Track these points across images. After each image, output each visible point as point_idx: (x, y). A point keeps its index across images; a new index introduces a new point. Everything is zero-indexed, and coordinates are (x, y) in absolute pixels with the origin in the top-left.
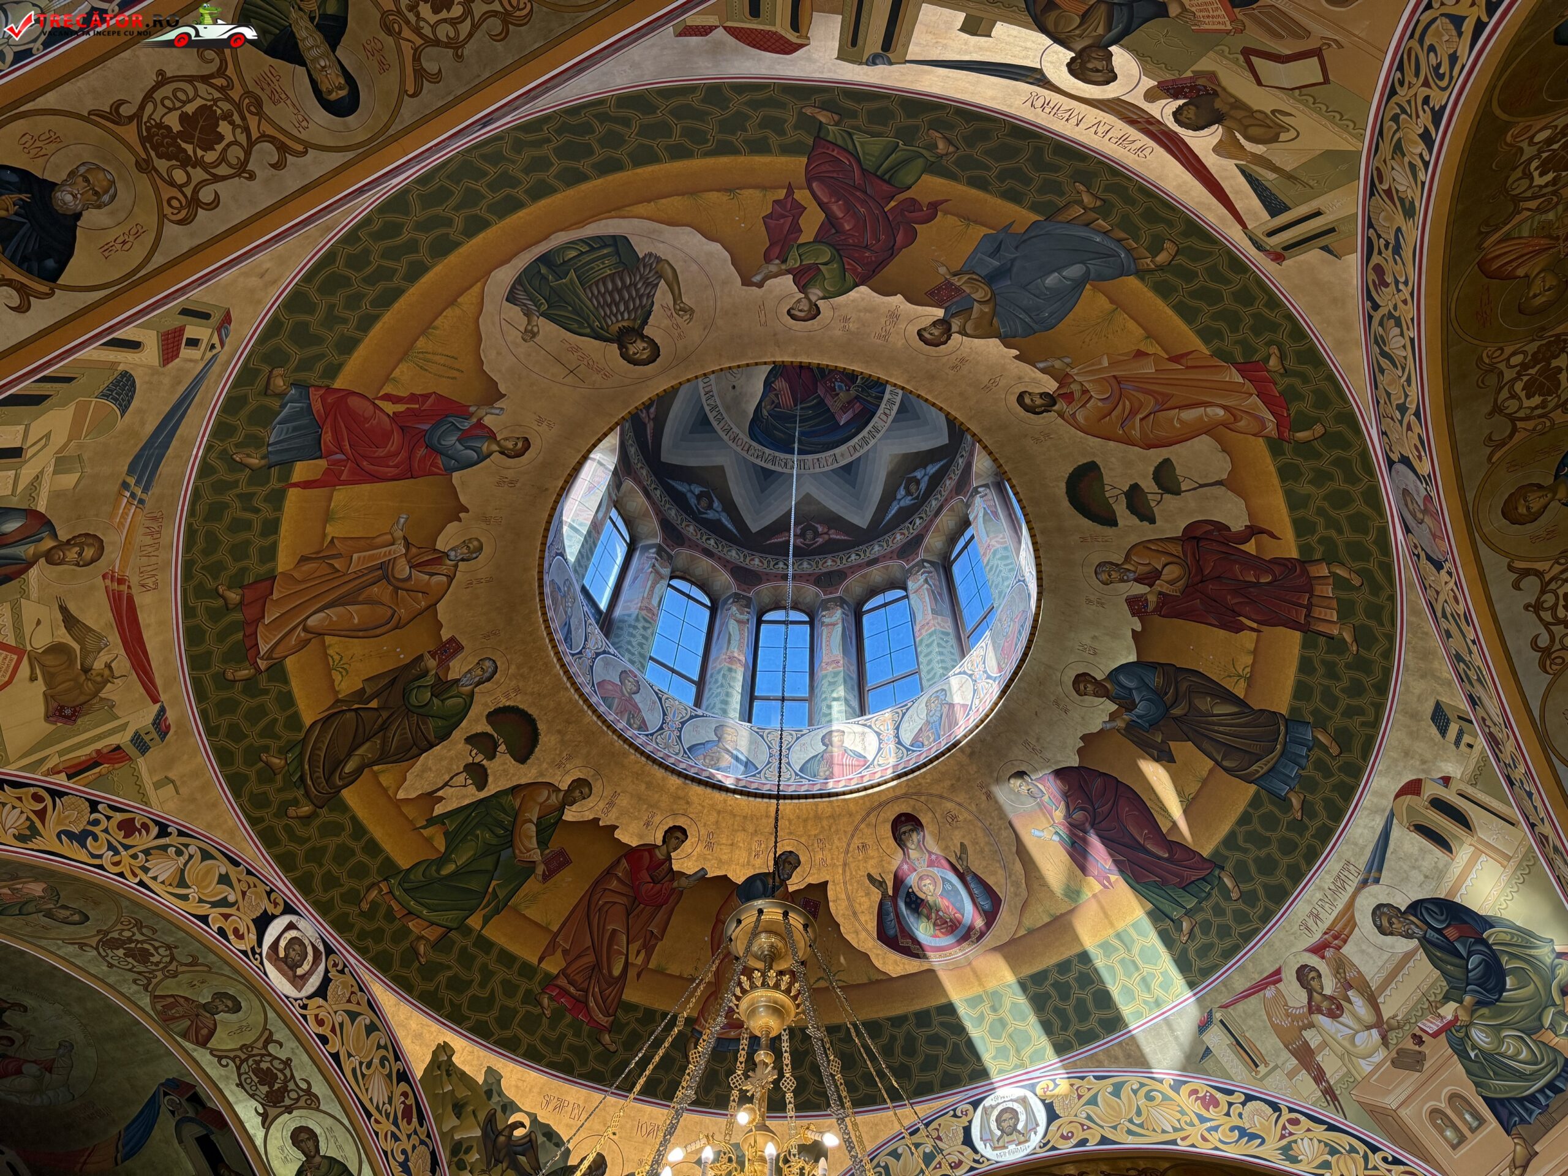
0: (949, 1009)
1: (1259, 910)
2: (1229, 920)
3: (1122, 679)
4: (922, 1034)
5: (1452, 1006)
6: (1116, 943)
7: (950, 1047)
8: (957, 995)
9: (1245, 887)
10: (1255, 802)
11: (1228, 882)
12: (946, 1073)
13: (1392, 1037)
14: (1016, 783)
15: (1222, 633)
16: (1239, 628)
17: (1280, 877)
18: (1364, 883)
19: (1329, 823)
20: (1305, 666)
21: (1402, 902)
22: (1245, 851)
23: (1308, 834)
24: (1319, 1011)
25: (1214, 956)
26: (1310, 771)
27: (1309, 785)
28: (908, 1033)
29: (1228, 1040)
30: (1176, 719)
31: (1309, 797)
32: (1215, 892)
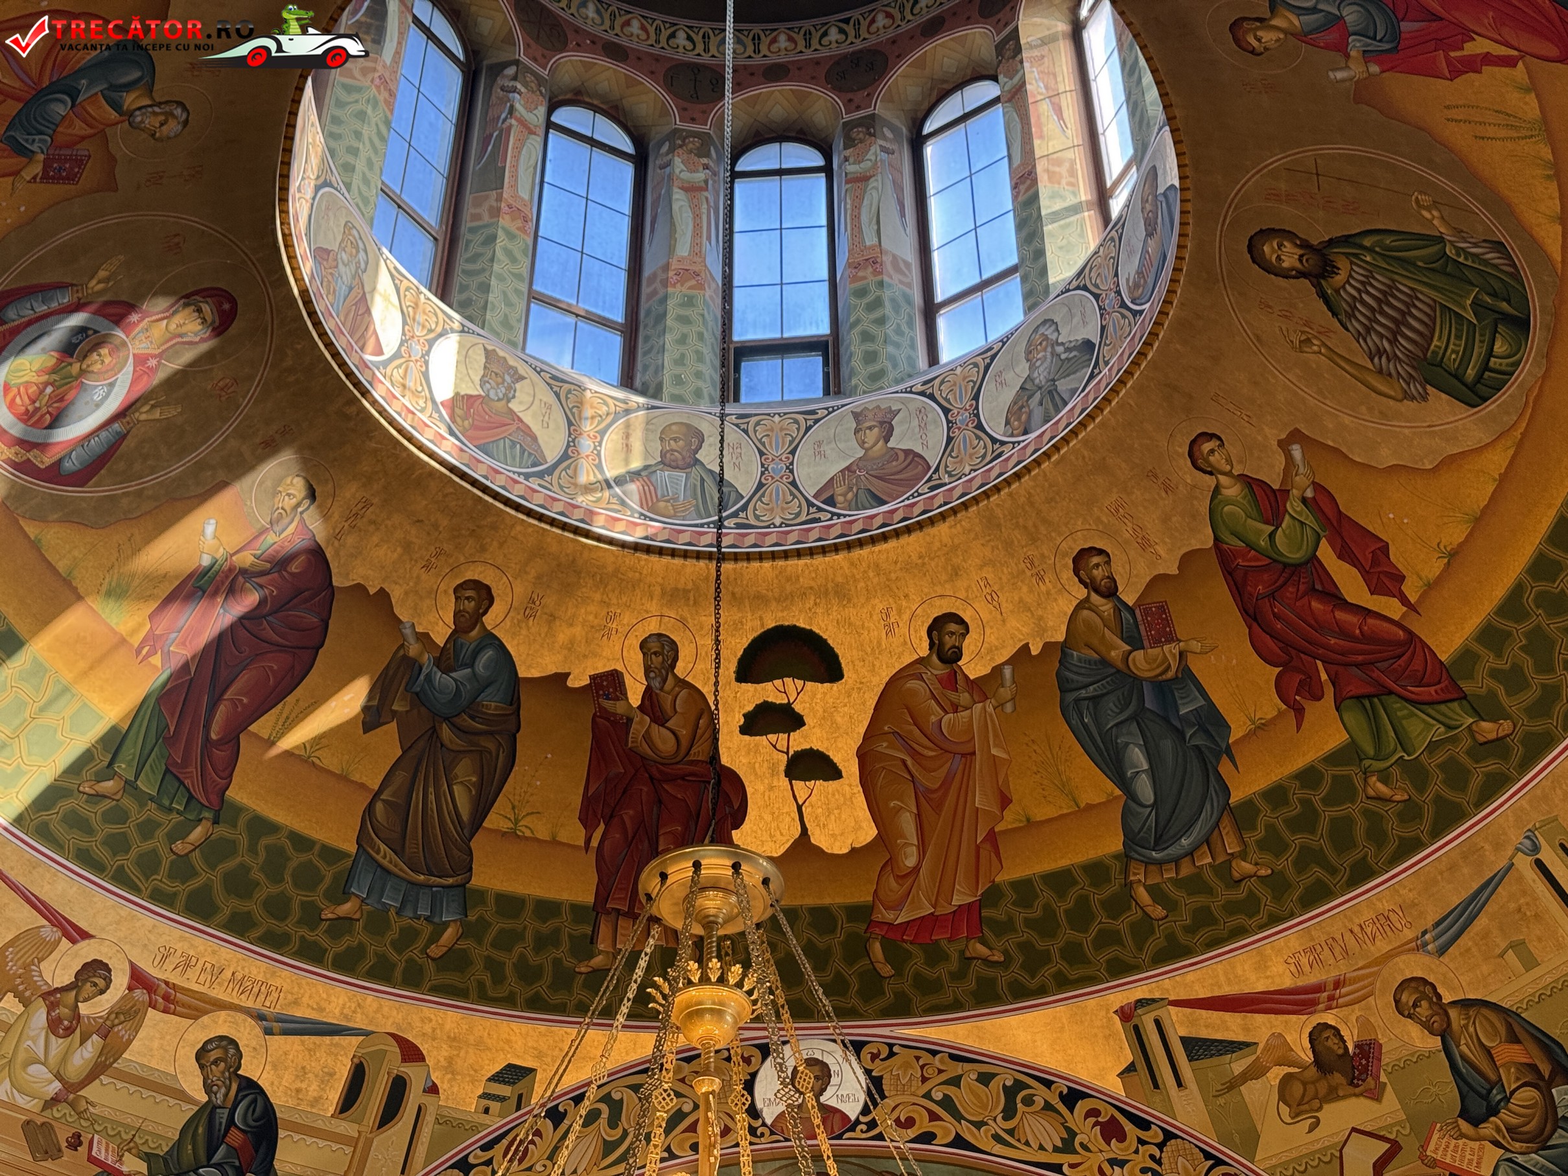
1: (169, 886)
3: (488, 654)
5: (142, 1167)
9: (196, 858)
10: (331, 854)
11: (197, 834)
17: (228, 905)
18: (260, 1017)
19: (330, 956)
20: (547, 909)
22: (253, 849)
23: (304, 932)
24: (51, 1007)
25: (73, 838)
27: (377, 923)
30: (434, 732)
32: (176, 818)
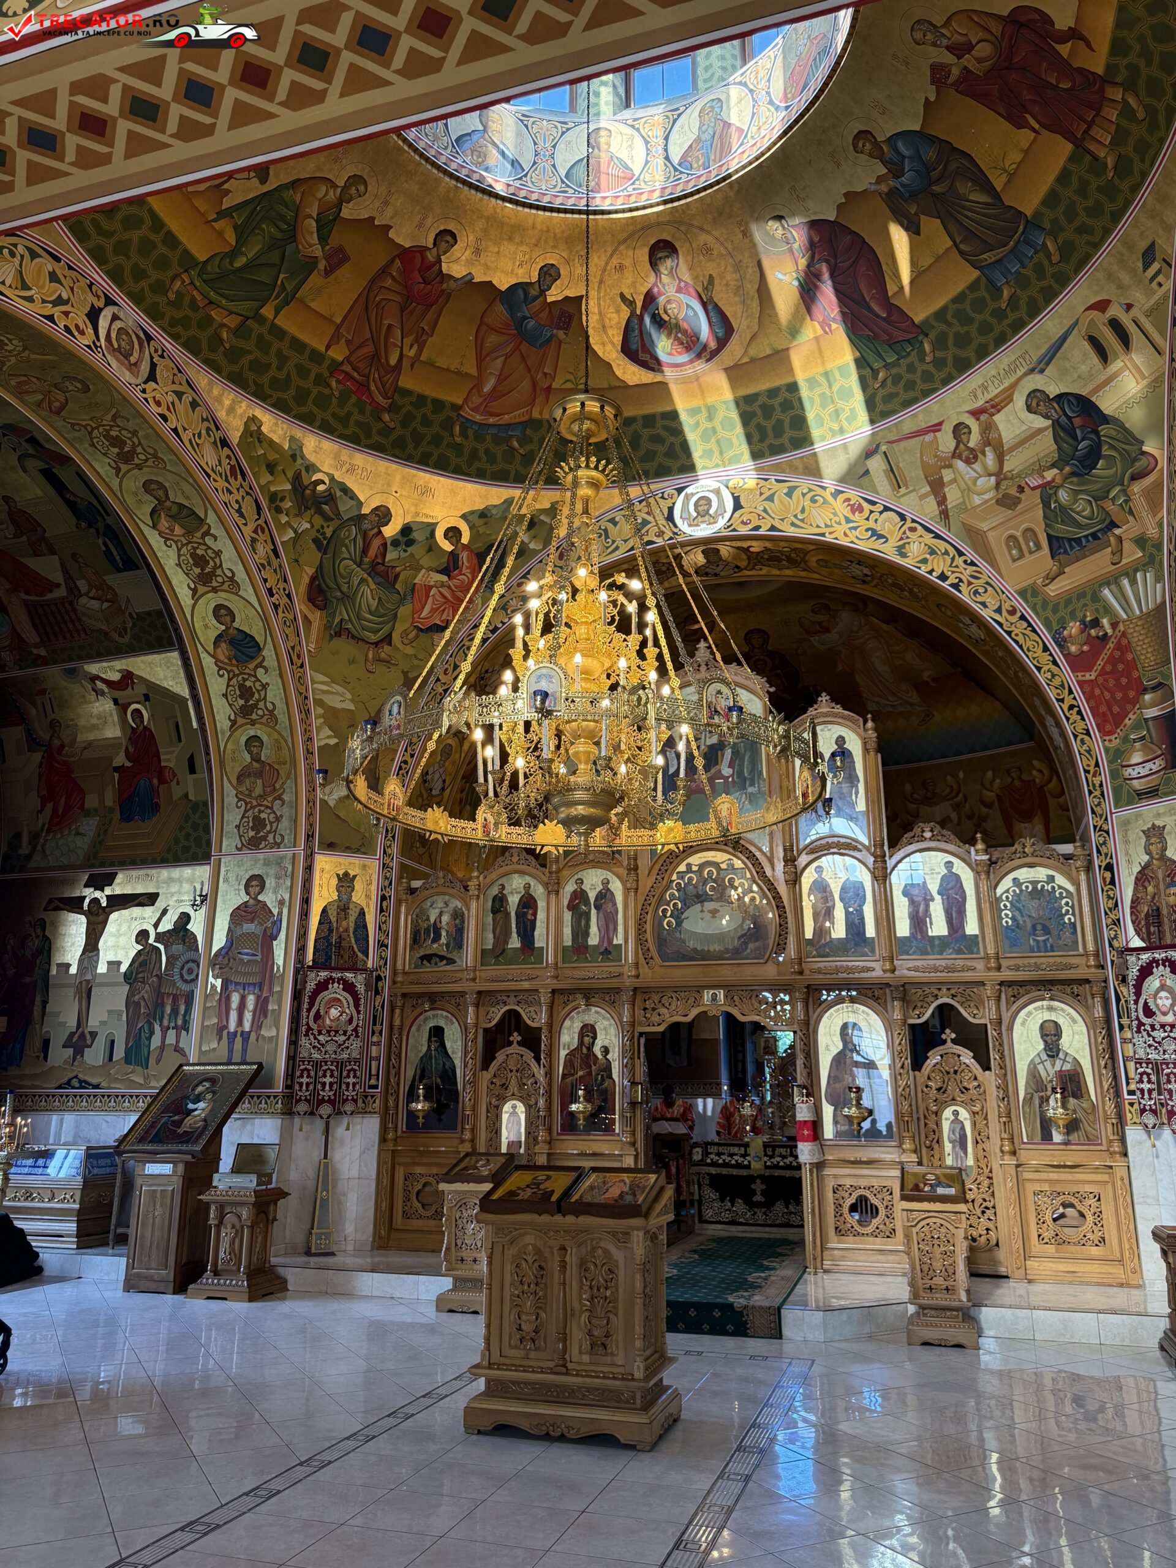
0: (674, 415)
1: (943, 375)
2: (917, 377)
3: (900, 145)
4: (646, 433)
5: (1055, 471)
6: (823, 381)
7: (667, 444)
8: (682, 405)
9: (938, 354)
10: (973, 287)
11: (927, 347)
12: (660, 465)
13: (1004, 485)
14: (773, 225)
15: (1005, 125)
16: (1020, 124)
17: (970, 352)
18: (1032, 371)
19: (1025, 318)
20: (1064, 177)
21: (1053, 391)
22: (950, 325)
23: (1005, 322)
24: (960, 457)
25: (895, 403)
26: (1028, 272)
27: (1022, 282)
28: (636, 432)
29: (884, 466)
30: (935, 195)
31: (1019, 292)
32: (914, 353)
